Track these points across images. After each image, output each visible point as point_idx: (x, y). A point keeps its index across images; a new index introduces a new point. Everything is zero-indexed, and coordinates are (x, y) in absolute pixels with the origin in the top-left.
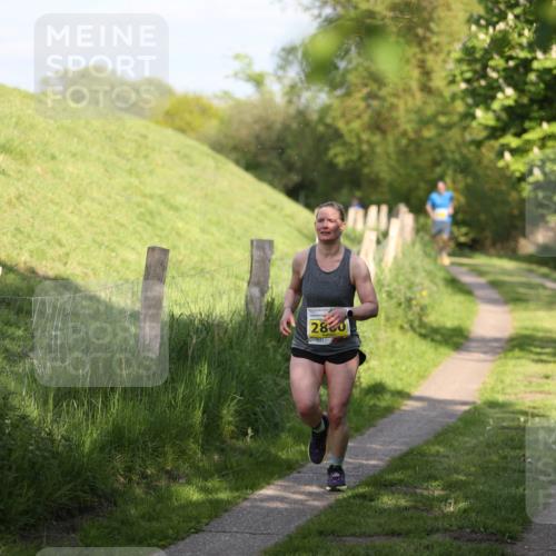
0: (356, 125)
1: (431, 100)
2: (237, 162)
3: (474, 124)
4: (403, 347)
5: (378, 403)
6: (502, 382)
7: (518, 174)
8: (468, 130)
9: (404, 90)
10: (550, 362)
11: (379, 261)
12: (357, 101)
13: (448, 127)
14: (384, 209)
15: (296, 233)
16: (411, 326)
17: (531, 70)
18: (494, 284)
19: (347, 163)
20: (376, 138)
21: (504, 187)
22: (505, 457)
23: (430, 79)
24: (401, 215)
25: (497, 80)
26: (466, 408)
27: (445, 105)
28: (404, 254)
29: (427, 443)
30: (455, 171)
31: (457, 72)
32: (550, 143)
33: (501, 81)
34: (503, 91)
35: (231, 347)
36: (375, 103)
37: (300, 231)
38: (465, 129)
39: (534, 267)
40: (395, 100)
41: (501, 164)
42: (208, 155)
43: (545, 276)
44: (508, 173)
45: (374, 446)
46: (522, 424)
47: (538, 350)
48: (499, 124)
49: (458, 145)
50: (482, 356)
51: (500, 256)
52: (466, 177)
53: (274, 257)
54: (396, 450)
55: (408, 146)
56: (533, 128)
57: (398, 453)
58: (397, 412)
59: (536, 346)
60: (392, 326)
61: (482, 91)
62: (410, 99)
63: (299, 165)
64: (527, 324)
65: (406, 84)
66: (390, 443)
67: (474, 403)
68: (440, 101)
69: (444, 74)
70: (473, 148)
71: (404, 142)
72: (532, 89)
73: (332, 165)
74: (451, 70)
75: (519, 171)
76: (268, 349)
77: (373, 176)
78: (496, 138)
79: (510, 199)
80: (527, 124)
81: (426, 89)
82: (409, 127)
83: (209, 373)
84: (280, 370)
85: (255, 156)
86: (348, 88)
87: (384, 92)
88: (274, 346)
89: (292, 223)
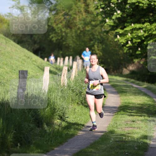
0: (60, 25)
1: (89, 15)
2: (14, 41)
3: (106, 25)
4: (78, 111)
5: (68, 132)
6: (116, 124)
7: (122, 44)
8: (104, 27)
9: (79, 12)
10: (135, 116)
11: (69, 78)
12: (60, 16)
13: (96, 26)
14: (71, 58)
15: (37, 68)
16: (81, 103)
17: (127, 4)
18: (114, 86)
19: (56, 40)
20: (68, 30)
21: (117, 49)
22: (118, 153)
23: (88, 8)
24: (77, 60)
25: (114, 7)
26: (103, 134)
27: (94, 17)
28: (78, 75)
29: (87, 147)
30: (98, 42)
31: (99, 5)
32: (134, 32)
33: (116, 8)
34: (117, 12)
35: (11, 112)
36: (68, 17)
37: (38, 67)
38: (102, 26)
39: (129, 79)
40: (75, 16)
41: (116, 40)
42: (3, 38)
43: (133, 82)
44: (119, 43)
45: (67, 149)
46: (124, 140)
47: (130, 111)
48: (115, 25)
49: (99, 33)
50: (109, 114)
51: (116, 76)
52: (102, 45)
53: (28, 77)
54: (75, 151)
55: (80, 33)
56: (128, 26)
57: (76, 152)
58: (76, 136)
59: (129, 110)
60: (74, 103)
61: (109, 12)
62: (81, 15)
63: (38, 41)
64: (126, 101)
65: (79, 9)
66: (73, 148)
67: (106, 132)
68: (92, 16)
69: (94, 6)
70: (105, 34)
71: (79, 32)
72: (128, 11)
73: (51, 41)
74: (96, 4)
75: (123, 42)
76: (26, 112)
77: (67, 45)
78: (114, 30)
79: (120, 53)
80: (126, 24)
81: (87, 11)
82: (80, 26)
83: (3, 122)
84: (30, 121)
85: (21, 38)
86: (57, 11)
87: (71, 13)
88: (28, 111)
89: (35, 63)
